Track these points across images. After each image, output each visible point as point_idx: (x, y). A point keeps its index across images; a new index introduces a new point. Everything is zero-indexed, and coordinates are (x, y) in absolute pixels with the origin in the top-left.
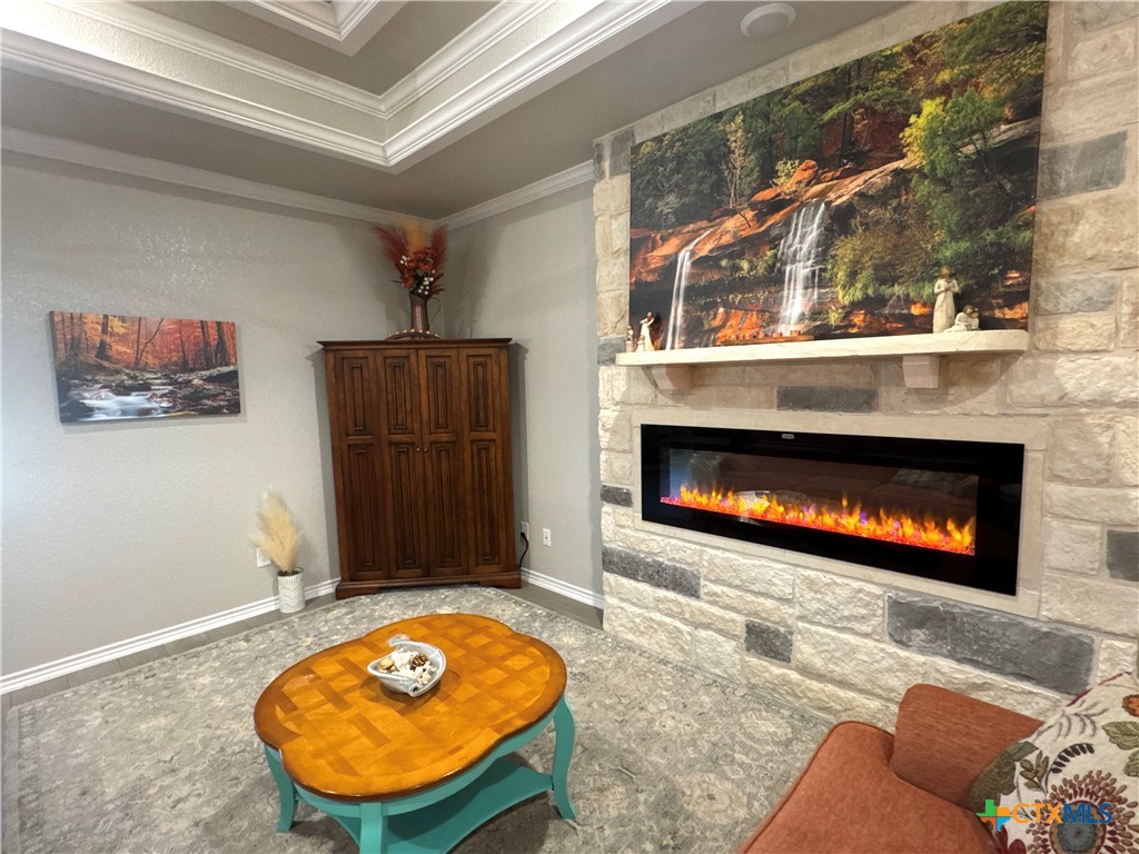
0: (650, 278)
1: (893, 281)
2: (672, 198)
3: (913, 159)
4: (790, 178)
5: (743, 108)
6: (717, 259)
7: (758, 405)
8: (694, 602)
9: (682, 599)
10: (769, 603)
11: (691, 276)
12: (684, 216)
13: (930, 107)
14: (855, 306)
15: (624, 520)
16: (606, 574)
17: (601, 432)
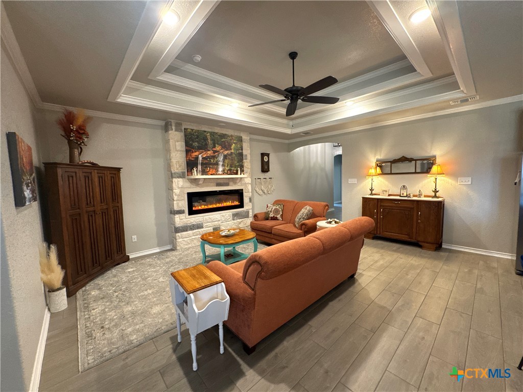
0: (192, 159)
1: (232, 167)
2: (196, 143)
3: (232, 151)
4: (218, 148)
5: (210, 132)
6: (207, 159)
7: (213, 186)
8: (202, 229)
9: (199, 230)
10: (216, 222)
11: (202, 161)
12: (199, 148)
13: (234, 145)
14: (228, 170)
15: (183, 217)
16: (177, 234)
17: (174, 196)
